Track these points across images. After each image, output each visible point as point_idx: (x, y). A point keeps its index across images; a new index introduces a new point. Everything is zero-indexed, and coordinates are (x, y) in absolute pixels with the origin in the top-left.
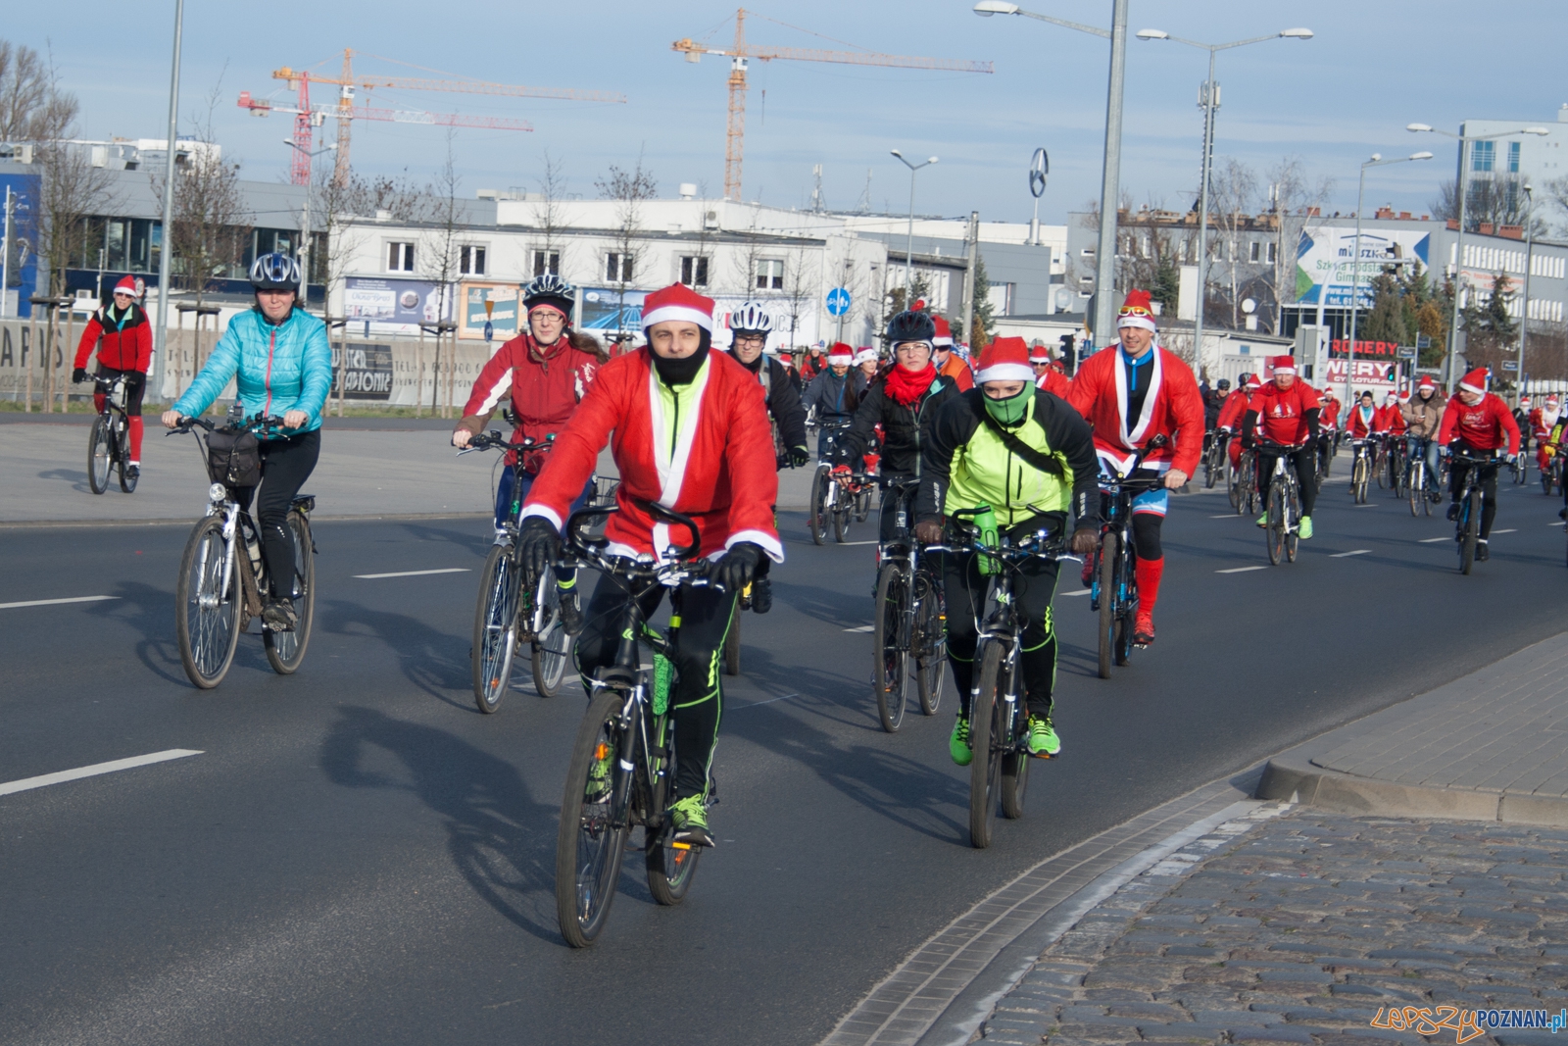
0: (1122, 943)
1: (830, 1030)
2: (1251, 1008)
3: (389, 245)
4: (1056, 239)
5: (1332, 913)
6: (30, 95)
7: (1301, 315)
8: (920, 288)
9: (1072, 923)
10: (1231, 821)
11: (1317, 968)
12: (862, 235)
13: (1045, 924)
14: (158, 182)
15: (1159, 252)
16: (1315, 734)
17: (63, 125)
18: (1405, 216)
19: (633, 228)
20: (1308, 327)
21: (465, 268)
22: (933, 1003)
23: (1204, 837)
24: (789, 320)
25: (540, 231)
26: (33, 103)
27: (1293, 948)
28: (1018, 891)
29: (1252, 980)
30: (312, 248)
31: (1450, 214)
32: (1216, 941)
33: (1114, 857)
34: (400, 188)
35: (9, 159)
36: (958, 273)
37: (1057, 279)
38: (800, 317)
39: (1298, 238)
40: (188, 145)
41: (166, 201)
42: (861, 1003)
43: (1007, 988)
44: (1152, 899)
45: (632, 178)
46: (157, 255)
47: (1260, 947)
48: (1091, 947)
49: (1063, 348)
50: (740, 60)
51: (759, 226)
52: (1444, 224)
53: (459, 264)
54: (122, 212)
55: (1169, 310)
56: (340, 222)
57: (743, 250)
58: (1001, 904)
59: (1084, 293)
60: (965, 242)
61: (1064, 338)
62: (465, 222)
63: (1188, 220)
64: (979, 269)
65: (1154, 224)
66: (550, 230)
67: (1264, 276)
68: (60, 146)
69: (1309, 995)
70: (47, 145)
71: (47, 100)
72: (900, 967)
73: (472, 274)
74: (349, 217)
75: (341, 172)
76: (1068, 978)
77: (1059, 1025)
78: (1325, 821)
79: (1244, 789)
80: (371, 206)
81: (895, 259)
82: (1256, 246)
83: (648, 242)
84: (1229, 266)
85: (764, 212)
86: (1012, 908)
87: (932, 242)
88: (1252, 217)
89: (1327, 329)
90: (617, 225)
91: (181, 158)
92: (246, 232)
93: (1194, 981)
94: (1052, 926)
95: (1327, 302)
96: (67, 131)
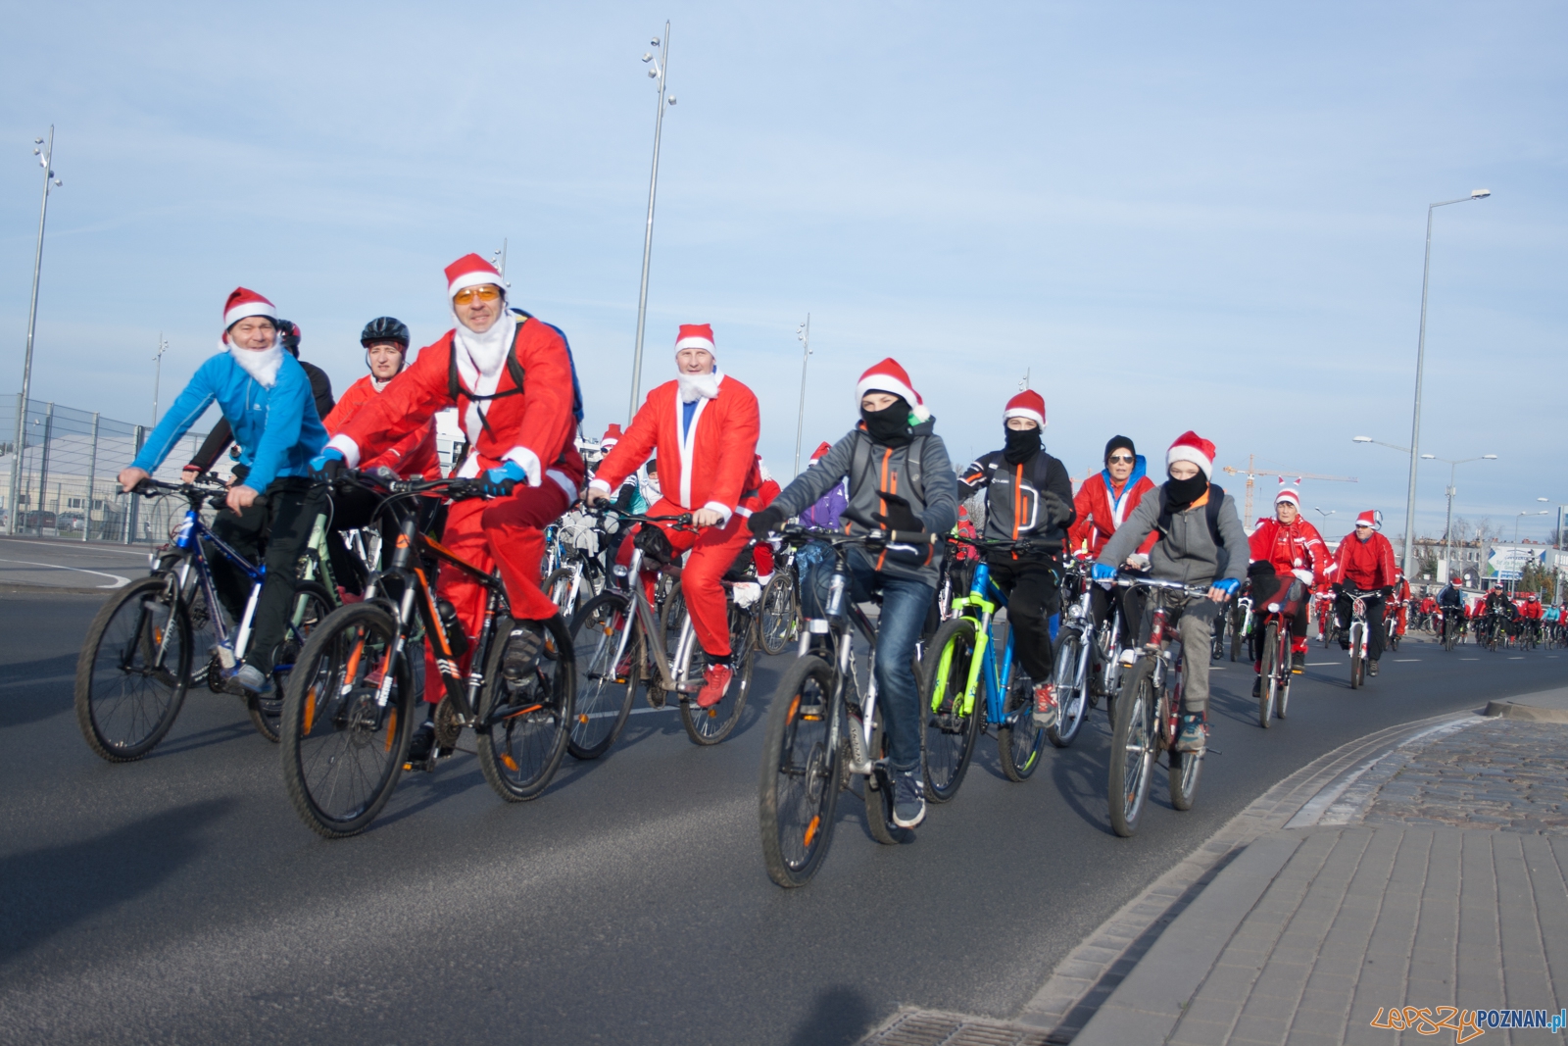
0: (1432, 751)
9: (1408, 743)
10: (1473, 721)
13: (1397, 742)
15: (1429, 554)
18: (1535, 543)
23: (1462, 724)
31: (1555, 542)
39: (1488, 550)
43: (1382, 759)
48: (1417, 749)
52: (1552, 546)
58: (1377, 736)
63: (1440, 543)
65: (1427, 544)
67: (1474, 566)
76: (1408, 757)
77: (1405, 769)
79: (1479, 712)
82: (1471, 554)
84: (1459, 562)
88: (1468, 542)
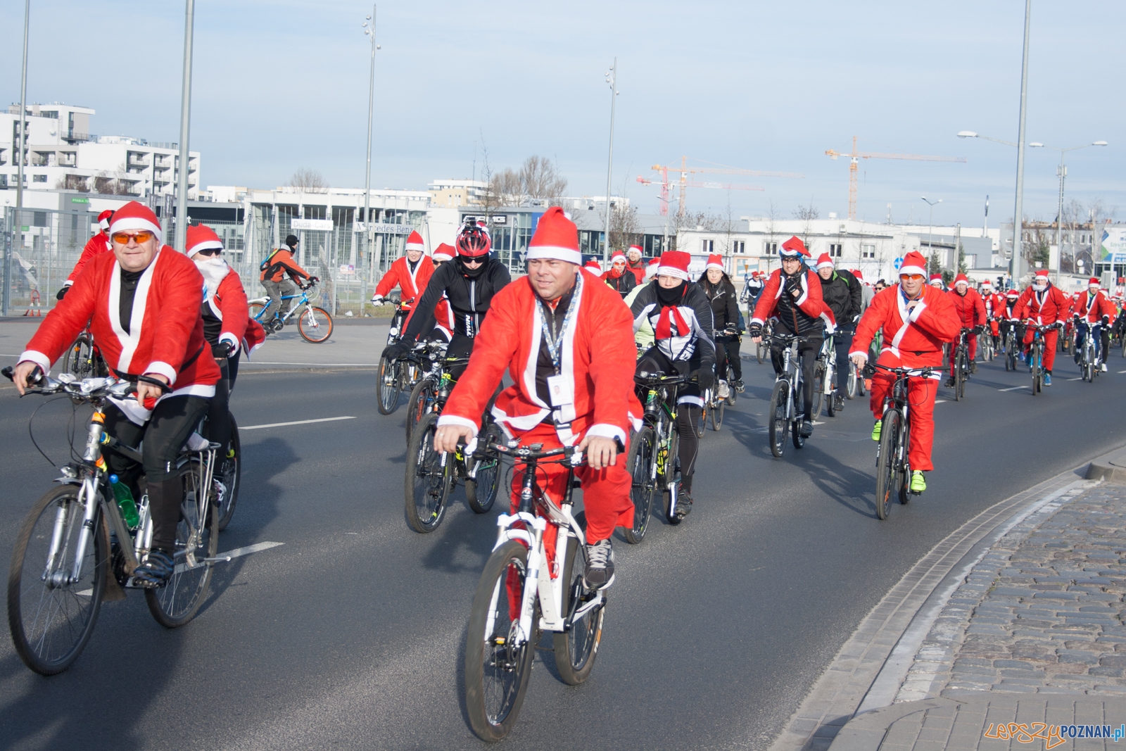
0: (1027, 542)
1: (899, 580)
2: (1084, 570)
3: (702, 242)
4: (995, 235)
5: (1120, 529)
6: (547, 178)
7: (1103, 267)
8: (935, 257)
9: (1005, 533)
10: (1075, 489)
11: (1113, 553)
12: (909, 234)
13: (992, 534)
14: (602, 215)
15: (1040, 240)
16: (1111, 450)
17: (562, 191)
19: (809, 232)
20: (1107, 272)
21: (736, 250)
22: (944, 568)
23: (1063, 496)
24: (878, 271)
25: (769, 234)
26: (548, 182)
27: (1102, 544)
28: (981, 520)
29: (1084, 558)
30: (669, 243)
32: (1068, 541)
33: (1023, 504)
34: (707, 216)
35: (538, 206)
36: (951, 250)
37: (995, 252)
38: (882, 270)
39: (1102, 233)
40: (615, 199)
41: (605, 224)
42: (913, 568)
43: (976, 562)
44: (1040, 523)
45: (808, 211)
46: (602, 247)
47: (1088, 544)
48: (1013, 544)
49: (998, 283)
50: (855, 158)
51: (864, 231)
53: (733, 249)
54: (587, 229)
55: (1045, 265)
56: (681, 231)
57: (857, 241)
58: (974, 525)
59: (1007, 258)
60: (954, 236)
61: (999, 278)
62: (736, 231)
63: (1053, 226)
64: (961, 248)
65: (1038, 228)
66: (773, 234)
67: (1087, 250)
68: (561, 200)
69: (1109, 564)
70: (556, 198)
71: (554, 181)
72: (930, 553)
73: (739, 253)
74: (686, 229)
75: (682, 210)
76: (1003, 557)
77: (999, 577)
78: (1116, 488)
79: (1080, 475)
80: (694, 224)
81: (923, 244)
82: (1084, 236)
83: (816, 238)
84: (1072, 245)
85: (866, 224)
86: (978, 527)
87: (940, 237)
88: (1081, 224)
89: (1115, 273)
90: (802, 232)
91: (612, 205)
92: (640, 236)
93: (1059, 558)
94: (996, 535)
95: (1115, 261)
96: (563, 193)
